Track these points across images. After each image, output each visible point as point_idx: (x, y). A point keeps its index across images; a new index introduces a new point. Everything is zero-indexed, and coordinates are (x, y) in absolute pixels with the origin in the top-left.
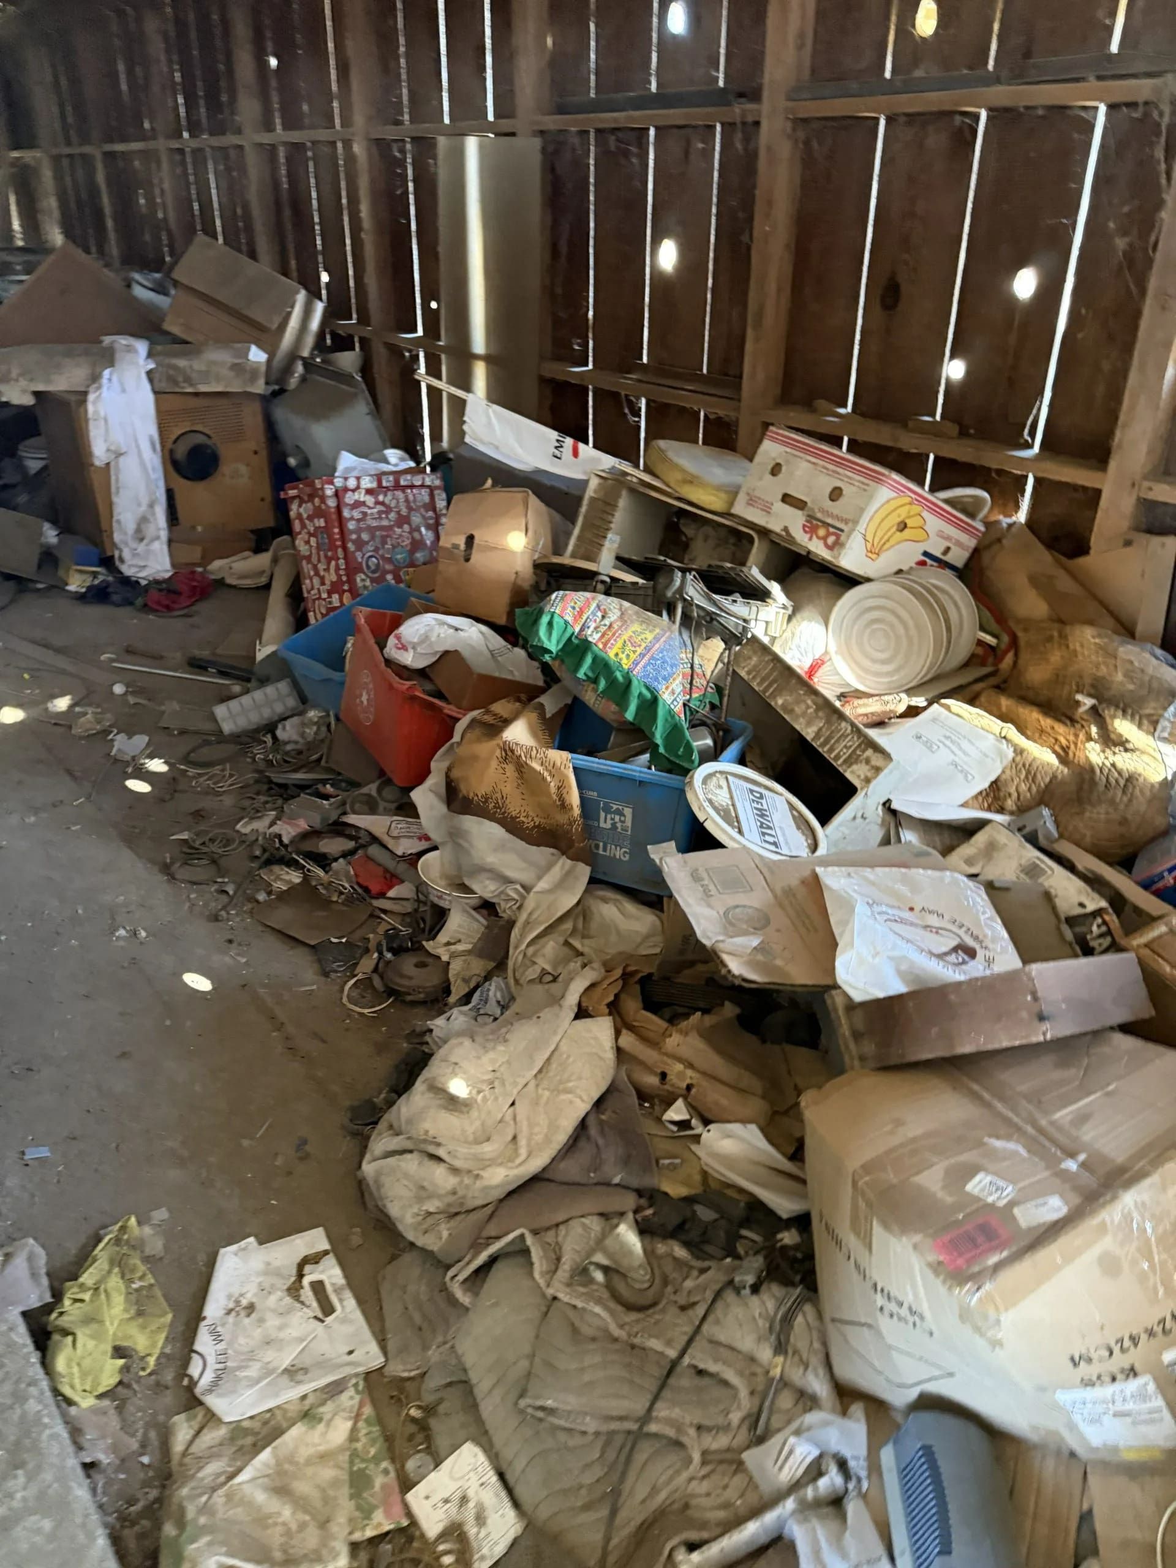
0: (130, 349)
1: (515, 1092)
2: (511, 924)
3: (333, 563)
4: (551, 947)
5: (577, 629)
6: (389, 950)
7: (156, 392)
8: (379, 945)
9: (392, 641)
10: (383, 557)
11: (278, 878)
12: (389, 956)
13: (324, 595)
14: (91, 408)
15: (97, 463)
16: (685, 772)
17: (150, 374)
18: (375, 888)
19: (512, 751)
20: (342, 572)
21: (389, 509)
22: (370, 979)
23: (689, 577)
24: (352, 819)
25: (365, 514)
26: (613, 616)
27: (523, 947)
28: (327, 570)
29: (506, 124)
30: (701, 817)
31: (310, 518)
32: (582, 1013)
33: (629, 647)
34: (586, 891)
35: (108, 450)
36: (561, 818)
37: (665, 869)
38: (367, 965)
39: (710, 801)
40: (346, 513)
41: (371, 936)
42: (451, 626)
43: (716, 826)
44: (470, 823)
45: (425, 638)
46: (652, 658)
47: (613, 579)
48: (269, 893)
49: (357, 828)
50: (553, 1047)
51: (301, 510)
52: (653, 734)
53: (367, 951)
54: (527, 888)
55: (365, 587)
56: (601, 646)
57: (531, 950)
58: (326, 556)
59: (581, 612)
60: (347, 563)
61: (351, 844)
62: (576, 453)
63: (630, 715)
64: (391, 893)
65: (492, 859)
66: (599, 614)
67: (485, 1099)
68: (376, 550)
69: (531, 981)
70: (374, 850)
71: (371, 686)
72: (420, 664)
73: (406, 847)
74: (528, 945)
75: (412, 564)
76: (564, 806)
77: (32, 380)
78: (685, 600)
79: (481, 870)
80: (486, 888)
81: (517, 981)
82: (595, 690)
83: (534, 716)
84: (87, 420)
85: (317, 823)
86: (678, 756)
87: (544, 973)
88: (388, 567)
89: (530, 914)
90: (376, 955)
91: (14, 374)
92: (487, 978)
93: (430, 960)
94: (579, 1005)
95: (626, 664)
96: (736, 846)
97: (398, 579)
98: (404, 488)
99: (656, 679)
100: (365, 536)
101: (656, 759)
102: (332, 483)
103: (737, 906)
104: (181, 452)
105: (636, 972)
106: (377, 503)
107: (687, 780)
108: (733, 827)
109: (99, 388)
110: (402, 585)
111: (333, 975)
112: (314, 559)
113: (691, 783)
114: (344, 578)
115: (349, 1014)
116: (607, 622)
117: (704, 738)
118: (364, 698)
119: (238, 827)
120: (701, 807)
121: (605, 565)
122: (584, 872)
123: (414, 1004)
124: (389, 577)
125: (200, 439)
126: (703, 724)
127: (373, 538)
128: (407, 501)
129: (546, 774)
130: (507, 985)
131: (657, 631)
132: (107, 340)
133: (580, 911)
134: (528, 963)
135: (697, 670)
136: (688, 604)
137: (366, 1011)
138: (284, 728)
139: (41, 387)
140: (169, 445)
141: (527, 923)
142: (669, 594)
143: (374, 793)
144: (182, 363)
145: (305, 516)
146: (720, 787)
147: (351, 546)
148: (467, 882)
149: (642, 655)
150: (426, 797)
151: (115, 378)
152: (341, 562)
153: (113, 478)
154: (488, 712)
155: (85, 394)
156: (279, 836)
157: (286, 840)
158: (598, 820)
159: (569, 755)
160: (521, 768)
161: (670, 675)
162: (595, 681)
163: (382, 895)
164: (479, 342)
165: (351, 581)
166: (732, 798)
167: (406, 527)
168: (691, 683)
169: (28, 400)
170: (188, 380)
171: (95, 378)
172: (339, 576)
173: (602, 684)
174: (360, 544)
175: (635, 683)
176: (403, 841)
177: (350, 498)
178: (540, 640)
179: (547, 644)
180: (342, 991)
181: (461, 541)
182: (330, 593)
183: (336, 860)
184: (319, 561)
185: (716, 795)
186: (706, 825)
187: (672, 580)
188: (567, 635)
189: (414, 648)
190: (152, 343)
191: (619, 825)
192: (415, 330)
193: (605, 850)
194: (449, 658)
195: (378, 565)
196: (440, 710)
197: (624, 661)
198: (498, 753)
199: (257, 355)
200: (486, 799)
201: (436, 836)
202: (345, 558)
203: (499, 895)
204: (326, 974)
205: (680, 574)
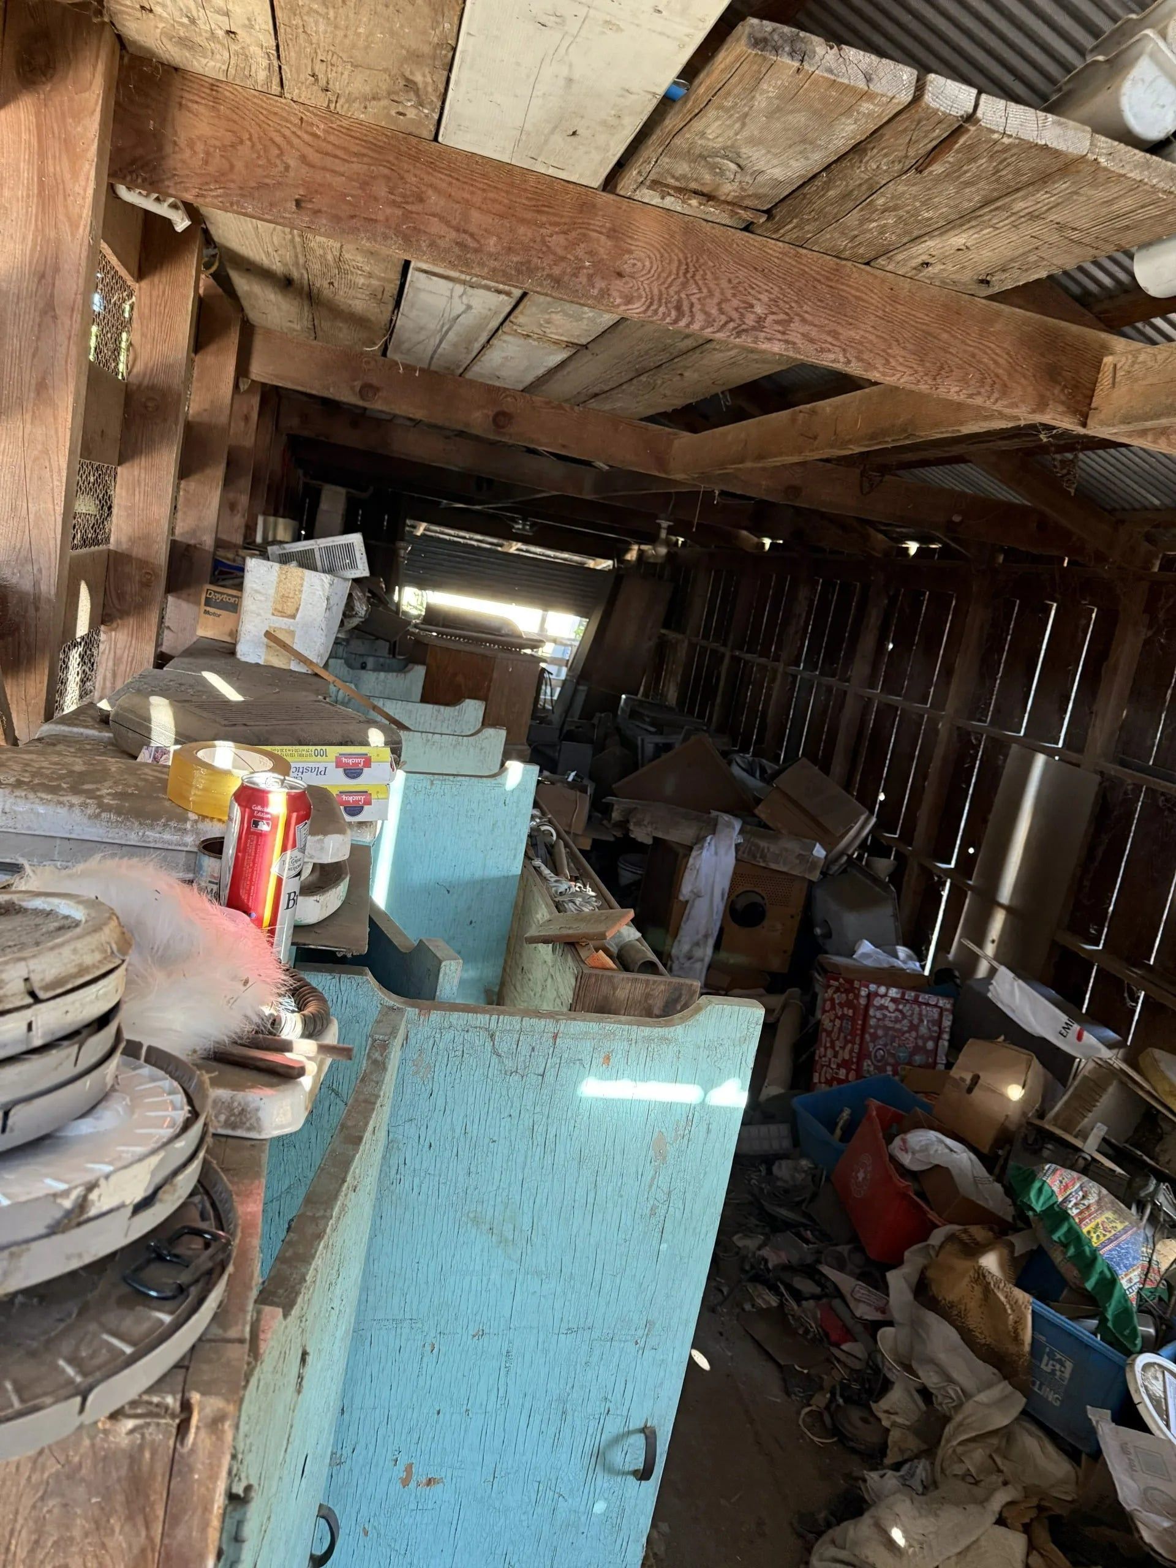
0: (729, 825)
1: (941, 1559)
2: (947, 1419)
3: (850, 1045)
4: (978, 1455)
5: (1060, 1199)
6: (842, 1396)
7: (737, 859)
8: (834, 1387)
9: (897, 1141)
10: (888, 1051)
11: (760, 1296)
12: (841, 1401)
13: (834, 1066)
14: (691, 860)
15: (681, 898)
16: (1129, 1353)
17: (737, 846)
18: (834, 1337)
19: (984, 1276)
20: (854, 1055)
21: (904, 1016)
22: (821, 1414)
23: (1163, 1186)
24: (826, 1270)
25: (885, 1016)
26: (1092, 1199)
27: (955, 1443)
28: (843, 1048)
29: (1074, 756)
30: (1136, 1400)
31: (841, 1005)
32: (1001, 1521)
33: (1100, 1230)
34: (1017, 1419)
35: (692, 891)
36: (1012, 1348)
37: (1100, 1431)
38: (820, 1400)
39: (1146, 1388)
40: (872, 1012)
41: (825, 1377)
42: (947, 1146)
43: (1148, 1411)
44: (932, 1318)
45: (925, 1149)
46: (1118, 1245)
47: (1094, 1159)
48: (753, 1306)
49: (827, 1278)
50: (973, 1539)
51: (835, 996)
52: (1106, 1309)
53: (821, 1388)
54: (967, 1395)
55: (868, 1071)
56: (1077, 1220)
57: (960, 1450)
58: (845, 1037)
59: (1066, 1187)
60: (860, 1049)
61: (817, 1290)
62: (1079, 1037)
63: (1089, 1285)
64: (844, 1347)
65: (942, 1357)
66: (1081, 1193)
67: (914, 1553)
68: (885, 1045)
69: (955, 1475)
70: (837, 1303)
71: (869, 1169)
72: (915, 1168)
73: (865, 1312)
74: (960, 1444)
75: (909, 1063)
76: (1017, 1339)
77: (656, 829)
78: (1155, 1204)
79: (932, 1362)
80: (930, 1379)
81: (943, 1471)
82: (1065, 1253)
83: (1006, 1252)
84: (686, 867)
85: (795, 1260)
86: (1123, 1335)
87: (968, 1473)
88: (891, 1060)
89: (964, 1419)
90: (828, 1395)
91: (645, 823)
92: (917, 1456)
93: (872, 1419)
94: (1000, 1513)
95: (1095, 1242)
96: (1162, 1437)
97: (895, 1073)
98: (920, 1004)
99: (1118, 1265)
100: (880, 1032)
101: (1102, 1328)
102: (867, 987)
103: (1156, 1489)
104: (740, 905)
105: (1050, 1509)
106: (897, 1010)
107: (1129, 1361)
108: (1162, 1419)
109: (702, 848)
110: (897, 1078)
111: (793, 1397)
112: (834, 1036)
113: (1132, 1365)
114: (855, 1060)
115: (802, 1435)
116: (1086, 1202)
117: (1149, 1327)
118: (861, 1175)
119: (735, 1238)
120: (1137, 1390)
121: (1090, 1147)
122: (1020, 1402)
123: (854, 1451)
124: (889, 1068)
125: (758, 899)
126: (1149, 1312)
127: (886, 1035)
128: (920, 1014)
129: (1008, 1306)
130: (933, 1471)
131: (1127, 1223)
132: (714, 813)
133: (1006, 1434)
134: (956, 1459)
135: (1154, 1266)
136: (1157, 1209)
137: (816, 1439)
138: (780, 1167)
139: (660, 835)
140: (733, 897)
141: (960, 1424)
142: (1142, 1194)
143: (846, 1254)
144: (763, 844)
145: (837, 1001)
146: (1156, 1378)
147: (867, 1037)
148: (915, 1365)
149: (1110, 1241)
150: (898, 1281)
151: (713, 843)
152: (856, 1047)
153: (687, 912)
154: (965, 1231)
155: (691, 849)
156: (766, 1261)
157: (770, 1266)
158: (1041, 1361)
159: (1031, 1299)
160: (987, 1292)
161: (1132, 1266)
162: (1066, 1246)
163: (837, 1345)
164: (1005, 893)
165: (859, 1063)
166: (1165, 1392)
167: (914, 1034)
168: (1146, 1275)
169: (649, 841)
170: (763, 857)
171: (700, 840)
172: (851, 1057)
173: (1071, 1251)
174: (875, 1037)
175: (1100, 1260)
176: (862, 1305)
177: (877, 1002)
178: (1029, 1199)
179: (1034, 1204)
180: (799, 1413)
181: (968, 1077)
182: (839, 1066)
183: (806, 1299)
184: (838, 1039)
185: (1152, 1384)
186: (1139, 1407)
187: (1146, 1185)
188: (1051, 1202)
189: (913, 1153)
190: (745, 823)
191: (1058, 1373)
192: (950, 863)
193: (1040, 1389)
194: (939, 1172)
195: (883, 1057)
196: (925, 1213)
197: (1094, 1240)
198: (972, 1273)
199: (819, 852)
200: (952, 1305)
201: (897, 1315)
202: (861, 1045)
203: (939, 1389)
204: (788, 1393)
205: (1155, 1182)
